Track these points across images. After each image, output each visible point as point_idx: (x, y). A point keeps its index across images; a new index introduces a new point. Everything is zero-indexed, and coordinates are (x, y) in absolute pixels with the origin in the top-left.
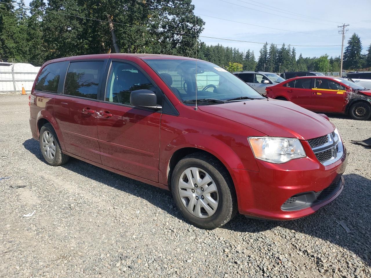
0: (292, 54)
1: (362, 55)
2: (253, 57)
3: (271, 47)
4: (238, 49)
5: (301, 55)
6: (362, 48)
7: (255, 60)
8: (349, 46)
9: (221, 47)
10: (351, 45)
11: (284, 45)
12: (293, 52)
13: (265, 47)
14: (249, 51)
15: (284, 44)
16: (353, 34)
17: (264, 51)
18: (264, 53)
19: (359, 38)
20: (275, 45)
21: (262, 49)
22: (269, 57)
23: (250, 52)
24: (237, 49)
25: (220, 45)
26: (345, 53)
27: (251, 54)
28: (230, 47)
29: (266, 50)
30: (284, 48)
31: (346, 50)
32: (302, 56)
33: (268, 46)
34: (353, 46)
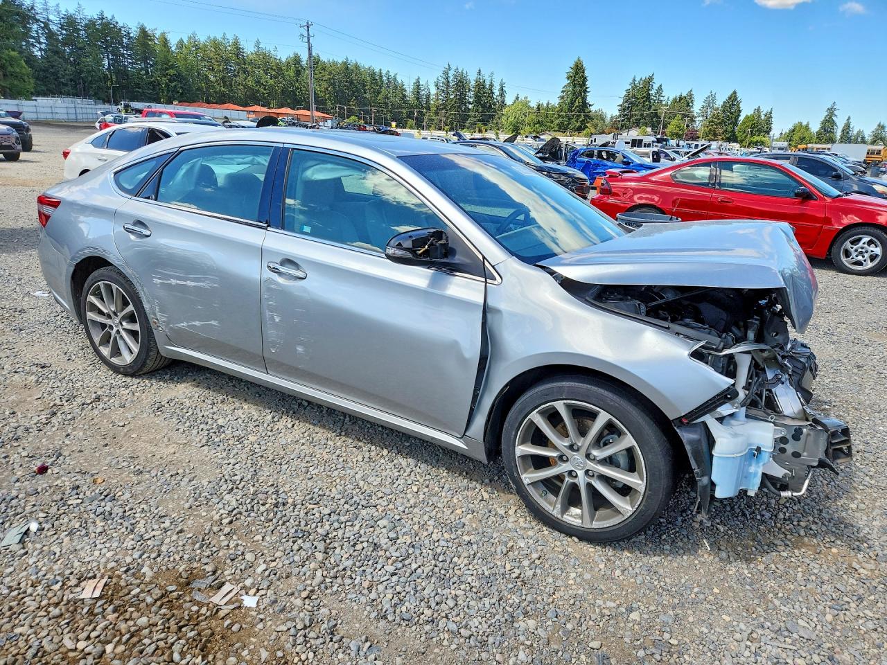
0: (497, 93)
2: (428, 96)
6: (588, 90)
7: (432, 102)
11: (479, 72)
12: (501, 90)
13: (446, 73)
16: (576, 60)
17: (443, 83)
18: (444, 88)
21: (440, 78)
23: (421, 83)
26: (562, 98)
27: (422, 88)
29: (448, 82)
31: (563, 92)
33: (451, 73)
34: (574, 86)
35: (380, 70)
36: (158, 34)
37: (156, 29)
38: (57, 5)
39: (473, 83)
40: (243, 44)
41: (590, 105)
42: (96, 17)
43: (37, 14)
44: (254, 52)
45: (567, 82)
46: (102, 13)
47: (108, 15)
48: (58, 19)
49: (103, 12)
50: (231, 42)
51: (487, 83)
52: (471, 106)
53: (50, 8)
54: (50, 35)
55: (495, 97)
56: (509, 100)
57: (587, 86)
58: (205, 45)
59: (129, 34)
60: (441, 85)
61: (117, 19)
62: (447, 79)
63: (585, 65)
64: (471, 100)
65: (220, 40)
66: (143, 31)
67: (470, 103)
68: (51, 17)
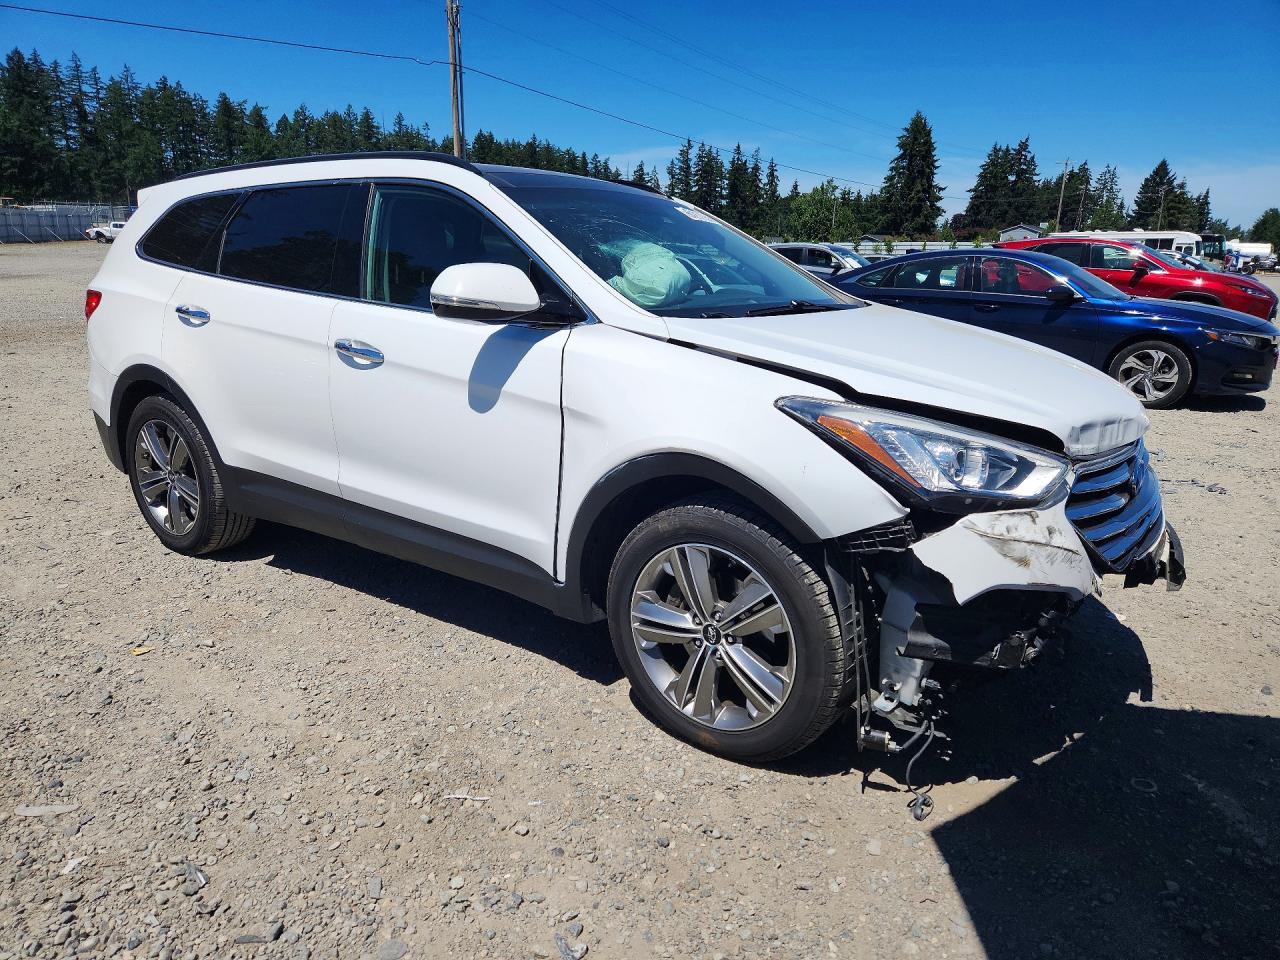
0: (765, 180)
1: (936, 186)
3: (700, 157)
4: (608, 159)
5: (796, 187)
6: (936, 164)
8: (901, 157)
10: (905, 151)
11: (738, 151)
12: (772, 175)
13: (684, 153)
14: (640, 166)
15: (739, 147)
16: (913, 115)
17: (681, 168)
18: (682, 175)
19: (930, 131)
20: (714, 151)
21: (676, 162)
22: (694, 189)
23: (645, 171)
24: (602, 159)
26: (890, 179)
28: (579, 154)
29: (689, 167)
30: (738, 159)
31: (892, 169)
32: (800, 189)
33: (693, 154)
34: (912, 157)
35: (584, 154)
36: (249, 109)
37: (245, 102)
38: (94, 70)
39: (727, 166)
40: (377, 120)
41: (941, 189)
42: (154, 86)
43: (63, 83)
44: (393, 133)
45: (898, 152)
46: (164, 81)
47: (172, 83)
48: (94, 91)
49: (165, 79)
50: (359, 118)
51: (750, 165)
52: (724, 202)
53: (84, 75)
54: (83, 116)
55: (761, 186)
56: (784, 191)
57: (935, 158)
58: (320, 125)
59: (203, 109)
60: (678, 171)
61: (185, 88)
62: (686, 161)
63: (930, 123)
64: (724, 193)
65: (343, 116)
66: (225, 105)
67: (722, 197)
68: (86, 88)
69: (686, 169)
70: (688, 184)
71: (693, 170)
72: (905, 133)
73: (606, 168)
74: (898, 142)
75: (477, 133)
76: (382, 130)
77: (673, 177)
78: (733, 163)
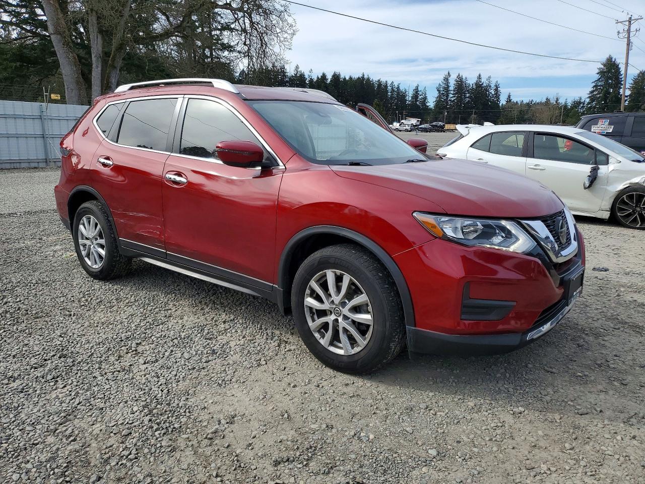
1: (622, 95)
3: (457, 81)
4: (399, 84)
9: (368, 79)
10: (603, 76)
15: (480, 75)
19: (618, 65)
20: (464, 77)
22: (453, 99)
25: (366, 77)
28: (383, 80)
69: (447, 89)
70: (447, 96)
71: (452, 88)
72: (602, 66)
73: (398, 88)
74: (597, 71)
75: (333, 74)
76: (289, 74)
77: (439, 93)
78: (477, 84)
